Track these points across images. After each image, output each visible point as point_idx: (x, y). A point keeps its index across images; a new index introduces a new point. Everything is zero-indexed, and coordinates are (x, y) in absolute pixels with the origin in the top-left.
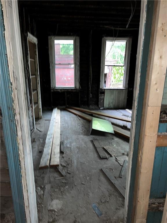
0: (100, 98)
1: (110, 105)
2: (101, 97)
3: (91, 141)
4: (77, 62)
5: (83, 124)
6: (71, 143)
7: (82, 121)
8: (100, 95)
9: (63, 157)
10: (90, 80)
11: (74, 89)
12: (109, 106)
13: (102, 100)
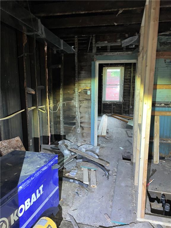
3: (125, 131)
4: (122, 83)
5: (122, 124)
6: (113, 130)
7: (122, 122)
9: (108, 135)
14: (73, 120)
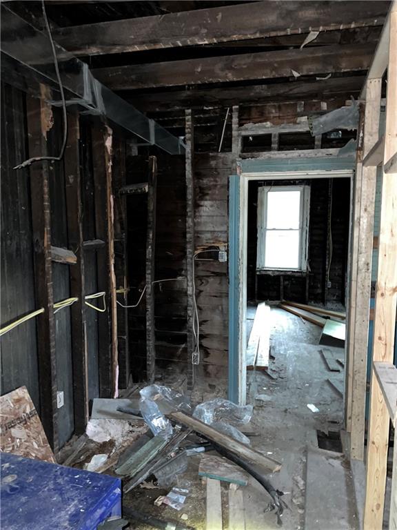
3: (319, 351)
5: (309, 330)
6: (286, 350)
9: (274, 363)
10: (328, 256)
11: (297, 272)
14: (180, 330)
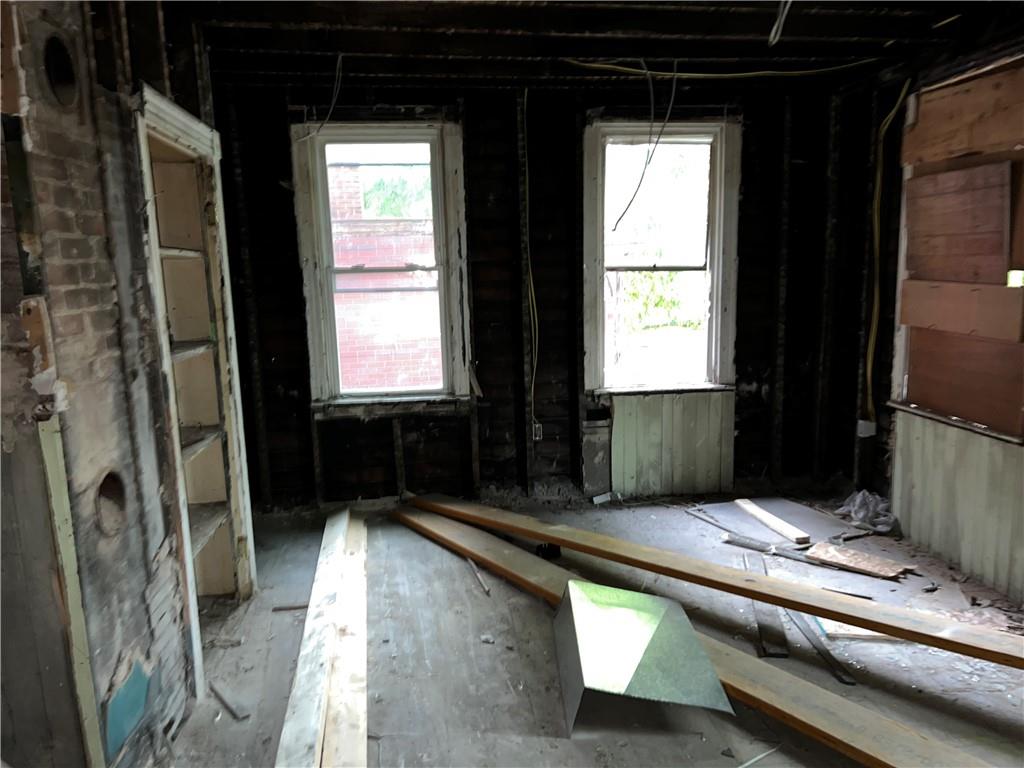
0: (589, 442)
1: (642, 480)
2: (592, 435)
4: (454, 256)
7: (504, 602)
8: (585, 423)
10: (527, 349)
11: (442, 402)
12: (638, 481)
13: (601, 454)
